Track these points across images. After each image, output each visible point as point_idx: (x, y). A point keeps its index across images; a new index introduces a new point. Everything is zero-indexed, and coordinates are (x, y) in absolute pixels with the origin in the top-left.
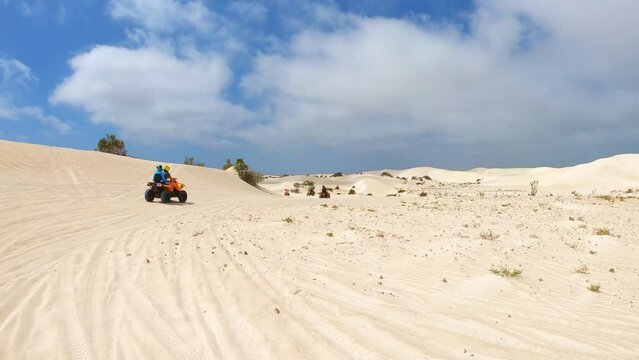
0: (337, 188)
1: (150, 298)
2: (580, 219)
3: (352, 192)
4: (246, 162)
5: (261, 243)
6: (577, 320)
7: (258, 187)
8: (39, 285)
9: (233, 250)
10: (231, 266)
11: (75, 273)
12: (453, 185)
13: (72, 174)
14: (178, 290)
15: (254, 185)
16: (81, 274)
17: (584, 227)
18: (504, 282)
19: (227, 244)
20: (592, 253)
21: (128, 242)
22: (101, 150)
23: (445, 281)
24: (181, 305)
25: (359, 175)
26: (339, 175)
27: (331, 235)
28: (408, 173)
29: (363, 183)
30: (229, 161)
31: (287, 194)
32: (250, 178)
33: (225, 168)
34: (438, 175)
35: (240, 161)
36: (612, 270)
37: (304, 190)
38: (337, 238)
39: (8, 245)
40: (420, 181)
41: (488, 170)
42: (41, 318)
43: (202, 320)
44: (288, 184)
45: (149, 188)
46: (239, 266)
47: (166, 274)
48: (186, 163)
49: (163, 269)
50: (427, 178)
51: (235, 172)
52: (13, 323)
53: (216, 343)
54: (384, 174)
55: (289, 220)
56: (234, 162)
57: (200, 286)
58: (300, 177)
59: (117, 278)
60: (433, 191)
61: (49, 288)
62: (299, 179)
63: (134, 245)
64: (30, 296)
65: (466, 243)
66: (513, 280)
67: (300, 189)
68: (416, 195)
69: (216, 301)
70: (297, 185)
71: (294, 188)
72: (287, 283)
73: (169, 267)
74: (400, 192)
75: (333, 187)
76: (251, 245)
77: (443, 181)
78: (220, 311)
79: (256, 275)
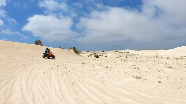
0: (103, 55)
1: (43, 81)
2: (166, 64)
3: (106, 56)
4: (76, 48)
5: (74, 69)
6: (151, 90)
7: (79, 55)
8: (16, 77)
9: (66, 70)
10: (65, 74)
11: (26, 75)
12: (136, 55)
13: (27, 51)
14: (50, 79)
15: (78, 54)
16: (27, 75)
17: (166, 66)
18: (135, 80)
19: (65, 69)
20: (164, 73)
21: (40, 68)
22: (35, 44)
23: (119, 79)
24: (50, 82)
25: (109, 52)
26: (103, 51)
27: (93, 67)
28: (123, 51)
29: (110, 54)
30: (71, 47)
31: (88, 57)
32: (77, 52)
33: (70, 49)
34: (131, 52)
35: (74, 47)
36: (168, 78)
37: (93, 56)
38: (95, 68)
39: (9, 68)
40: (126, 53)
41: (146, 50)
42: (16, 84)
43: (54, 86)
44: (89, 54)
45: (44, 54)
46: (67, 74)
47: (48, 75)
48: (59, 48)
49: (48, 74)
50: (128, 52)
51: (73, 50)
52: (10, 84)
53: (56, 90)
54: (116, 51)
55: (84, 63)
56: (73, 47)
57: (56, 78)
58: (92, 52)
59: (36, 76)
60: (130, 56)
61: (19, 77)
62: (92, 53)
63: (41, 69)
64: (14, 79)
65: (129, 70)
66: (138, 79)
67: (92, 55)
68: (125, 57)
69: (59, 82)
70: (91, 54)
71: (90, 55)
72: (77, 78)
73: (49, 74)
74: (120, 56)
75: (101, 55)
76: (71, 69)
77: (133, 53)
78: (59, 84)
79: (71, 76)
